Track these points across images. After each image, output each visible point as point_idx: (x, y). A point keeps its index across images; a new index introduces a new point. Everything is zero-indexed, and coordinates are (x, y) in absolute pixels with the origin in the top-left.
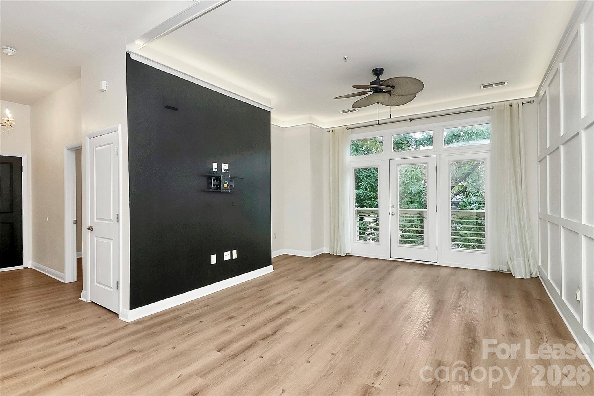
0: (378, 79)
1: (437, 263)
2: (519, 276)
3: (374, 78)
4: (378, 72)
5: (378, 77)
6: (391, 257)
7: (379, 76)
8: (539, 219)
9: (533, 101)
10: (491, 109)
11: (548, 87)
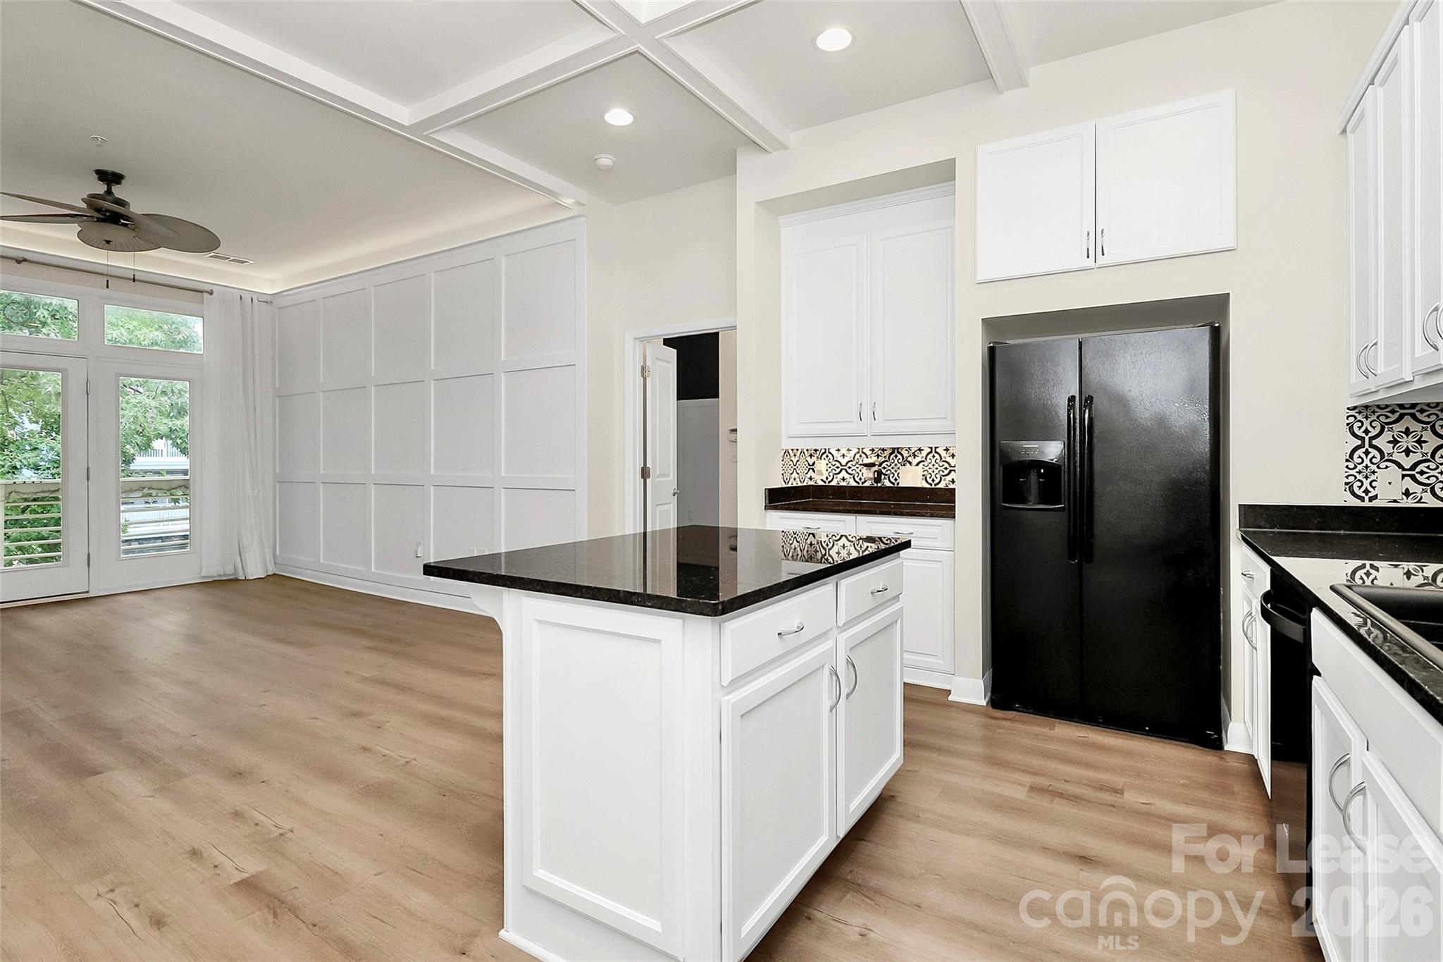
0: (109, 192)
1: (87, 592)
2: (253, 577)
4: (110, 178)
5: (109, 188)
7: (113, 187)
8: (277, 484)
9: (271, 302)
10: (205, 294)
11: (324, 298)
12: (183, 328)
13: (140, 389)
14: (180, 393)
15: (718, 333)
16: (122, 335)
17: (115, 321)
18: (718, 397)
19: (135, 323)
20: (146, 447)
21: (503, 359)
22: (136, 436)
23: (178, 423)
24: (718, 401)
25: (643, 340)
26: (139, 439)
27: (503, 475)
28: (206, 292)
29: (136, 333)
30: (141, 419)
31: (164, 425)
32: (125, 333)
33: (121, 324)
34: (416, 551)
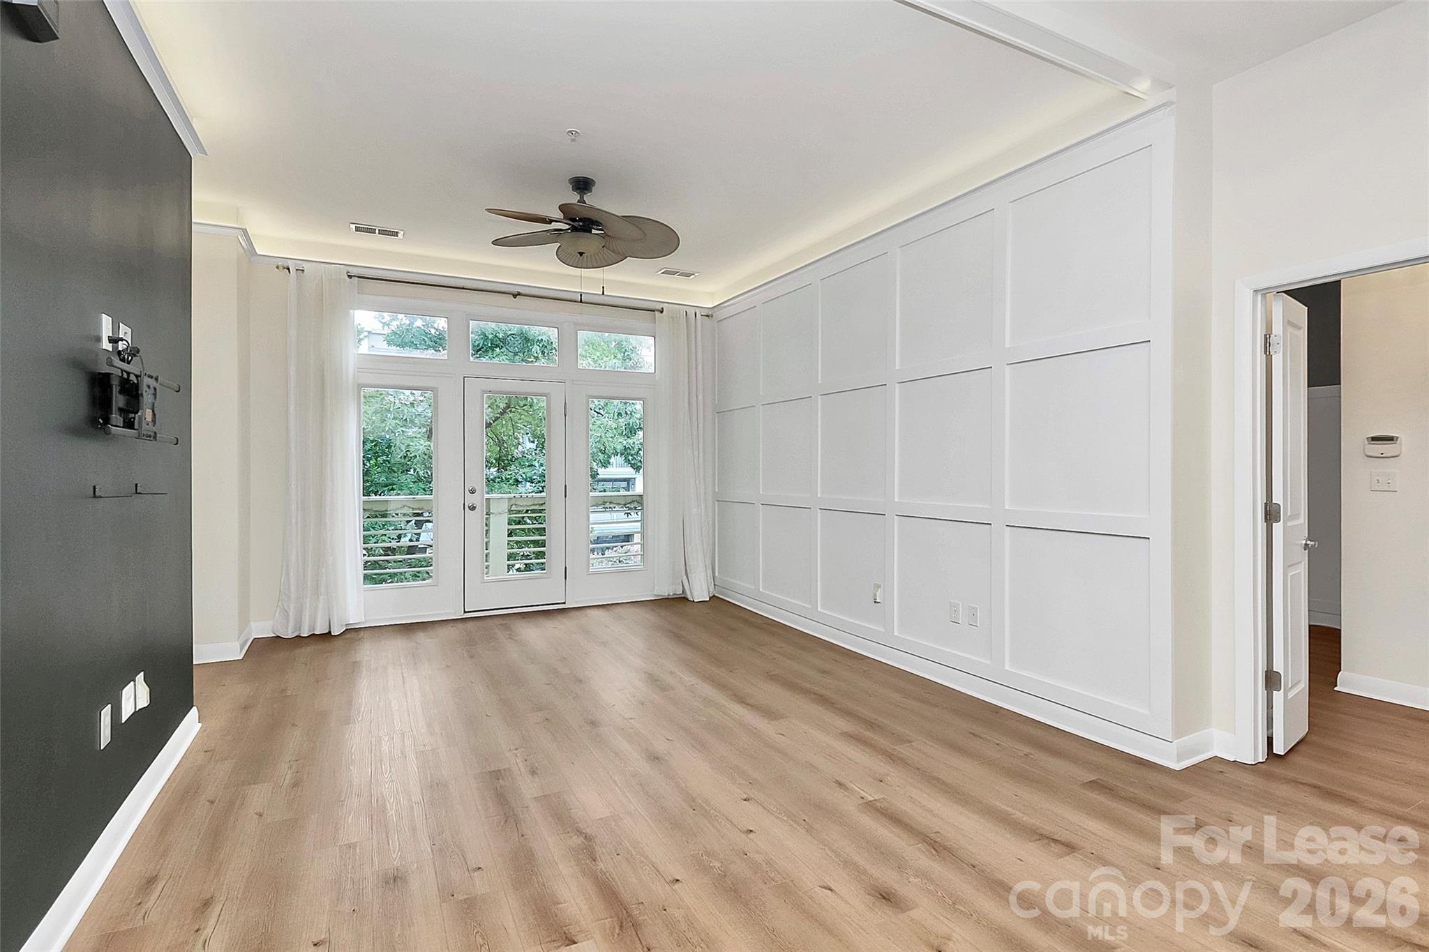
0: (582, 201)
1: (564, 603)
2: (699, 599)
3: (573, 198)
4: (582, 185)
5: (582, 197)
6: (466, 610)
7: (585, 196)
8: (717, 503)
9: (712, 316)
10: (656, 312)
11: (763, 303)
12: (633, 355)
13: (601, 412)
14: (631, 414)
15: (1339, 281)
16: (589, 364)
17: (584, 353)
18: (1340, 384)
19: (598, 354)
20: (605, 464)
21: (1007, 346)
22: (600, 454)
23: (631, 441)
24: (1340, 387)
25: (1263, 292)
26: (601, 457)
27: (1007, 508)
28: (658, 310)
29: (600, 362)
30: (604, 439)
31: (620, 443)
32: (592, 363)
33: (588, 355)
34: (875, 595)
